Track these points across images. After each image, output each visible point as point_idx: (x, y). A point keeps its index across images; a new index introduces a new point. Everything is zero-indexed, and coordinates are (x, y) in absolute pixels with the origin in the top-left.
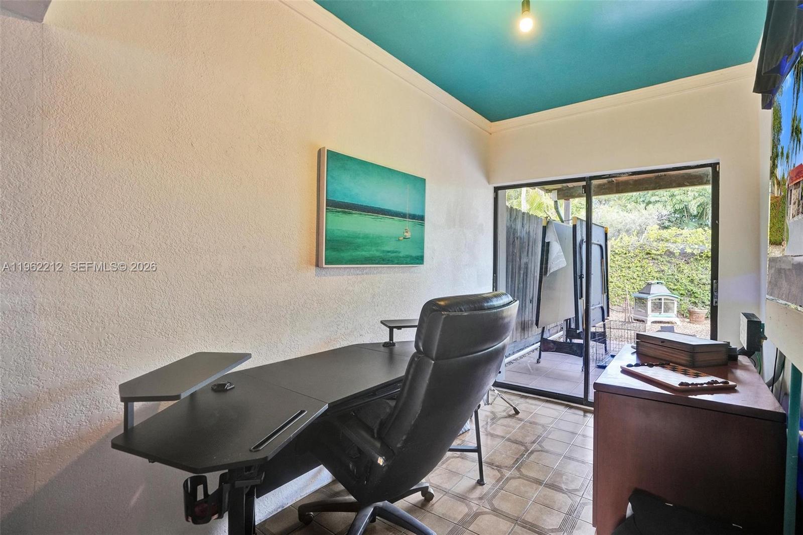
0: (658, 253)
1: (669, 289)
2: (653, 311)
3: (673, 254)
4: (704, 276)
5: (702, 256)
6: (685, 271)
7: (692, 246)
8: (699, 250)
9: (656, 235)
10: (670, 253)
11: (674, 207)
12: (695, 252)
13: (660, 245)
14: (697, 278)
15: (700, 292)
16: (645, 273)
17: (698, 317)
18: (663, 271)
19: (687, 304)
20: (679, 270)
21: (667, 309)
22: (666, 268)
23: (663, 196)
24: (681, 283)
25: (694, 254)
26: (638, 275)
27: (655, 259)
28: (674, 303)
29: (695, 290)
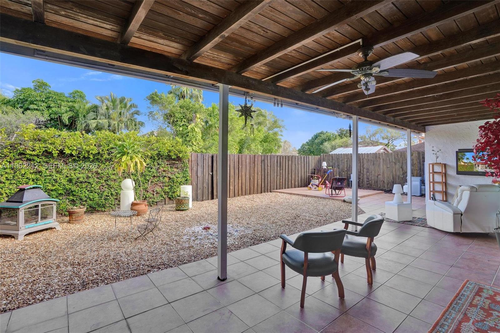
0: (34, 153)
1: (46, 192)
2: (26, 221)
3: (51, 153)
4: (81, 175)
5: (80, 157)
6: (64, 171)
7: (70, 148)
8: (78, 151)
9: (31, 134)
10: (48, 154)
11: (50, 115)
12: (74, 153)
13: (37, 145)
14: (75, 177)
15: (78, 190)
16: (17, 176)
17: (78, 216)
18: (40, 172)
19: (66, 204)
20: (57, 170)
21: (44, 215)
22: (43, 169)
23: (41, 106)
24: (60, 183)
25: (73, 155)
26: (7, 178)
27: (30, 160)
28: (53, 207)
29: (73, 188)
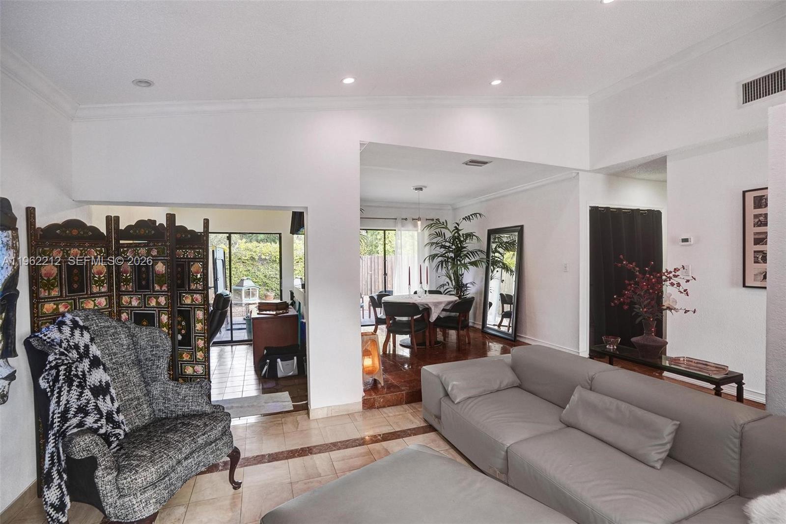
0: (246, 258)
1: (253, 282)
2: (245, 297)
4: (272, 273)
5: (271, 260)
6: (261, 270)
7: (265, 254)
8: (269, 256)
10: (253, 259)
15: (271, 283)
17: (270, 298)
18: (249, 270)
20: (258, 269)
21: (253, 295)
22: (250, 268)
24: (260, 278)
27: (244, 263)
28: (256, 291)
29: (267, 281)
